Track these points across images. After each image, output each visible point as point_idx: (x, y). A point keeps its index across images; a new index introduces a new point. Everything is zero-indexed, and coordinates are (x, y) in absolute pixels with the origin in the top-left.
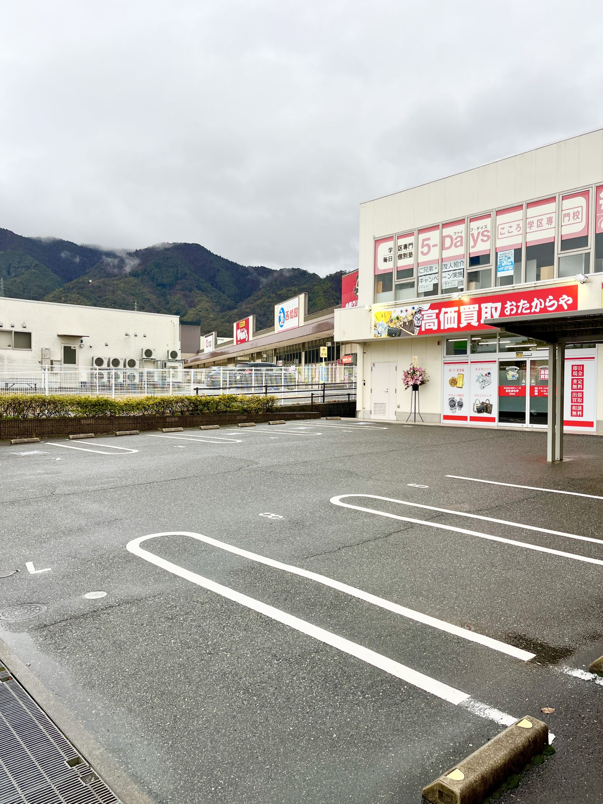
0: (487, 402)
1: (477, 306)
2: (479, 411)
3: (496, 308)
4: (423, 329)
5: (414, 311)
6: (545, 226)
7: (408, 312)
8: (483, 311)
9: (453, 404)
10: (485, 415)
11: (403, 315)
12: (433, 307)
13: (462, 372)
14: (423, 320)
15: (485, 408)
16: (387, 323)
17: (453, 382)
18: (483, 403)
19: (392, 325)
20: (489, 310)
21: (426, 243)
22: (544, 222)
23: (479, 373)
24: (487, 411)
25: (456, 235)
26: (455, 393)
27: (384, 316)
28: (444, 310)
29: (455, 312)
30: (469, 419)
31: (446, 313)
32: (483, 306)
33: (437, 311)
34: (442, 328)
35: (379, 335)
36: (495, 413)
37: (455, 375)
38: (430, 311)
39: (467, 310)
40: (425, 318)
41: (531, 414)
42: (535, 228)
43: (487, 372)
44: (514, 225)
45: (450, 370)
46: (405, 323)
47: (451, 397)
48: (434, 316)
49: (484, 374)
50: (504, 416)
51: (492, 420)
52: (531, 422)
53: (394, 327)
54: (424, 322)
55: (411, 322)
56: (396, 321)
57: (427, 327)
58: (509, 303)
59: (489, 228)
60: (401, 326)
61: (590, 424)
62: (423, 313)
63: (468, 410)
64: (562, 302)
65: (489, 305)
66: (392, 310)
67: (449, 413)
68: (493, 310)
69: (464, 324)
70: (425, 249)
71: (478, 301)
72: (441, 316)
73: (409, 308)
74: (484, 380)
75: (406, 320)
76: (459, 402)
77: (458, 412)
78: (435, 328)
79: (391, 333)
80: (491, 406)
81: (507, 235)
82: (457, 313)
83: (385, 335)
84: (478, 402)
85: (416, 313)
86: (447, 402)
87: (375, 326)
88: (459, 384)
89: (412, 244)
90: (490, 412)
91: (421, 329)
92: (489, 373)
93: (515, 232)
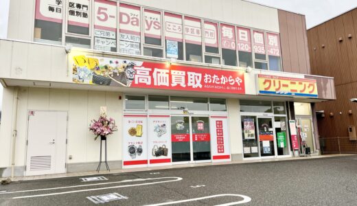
0: (164, 147)
1: (184, 73)
2: (157, 154)
3: (198, 77)
4: (136, 82)
5: (126, 65)
6: (196, 34)
7: (119, 64)
8: (189, 77)
9: (132, 150)
10: (162, 157)
11: (113, 65)
12: (145, 65)
13: (141, 124)
14: (136, 74)
15: (161, 152)
16: (92, 69)
17: (133, 132)
18: (160, 148)
19: (98, 73)
20: (193, 77)
21: (102, 11)
22: (195, 31)
23: (156, 124)
24: (163, 154)
25: (133, 16)
26: (134, 140)
27: (87, 61)
28: (156, 70)
29: (167, 73)
30: (149, 162)
31: (158, 72)
32: (189, 73)
33: (150, 69)
34: (155, 84)
35: (81, 80)
36: (170, 156)
37: (134, 126)
38: (143, 68)
39: (176, 73)
40: (138, 72)
41: (194, 154)
42: (189, 33)
43: (162, 124)
44: (177, 26)
45: (129, 122)
46: (115, 74)
47: (130, 144)
48: (148, 73)
49: (160, 125)
50: (176, 157)
51: (168, 161)
52: (195, 159)
53: (102, 75)
54: (136, 77)
55: (123, 74)
56: (104, 70)
57: (141, 81)
58: (206, 76)
59: (159, 21)
60: (110, 75)
61: (227, 157)
62: (135, 68)
63: (147, 155)
64: (237, 81)
65: (194, 74)
66: (99, 58)
67: (129, 159)
68: (196, 78)
69: (174, 84)
70: (102, 17)
71: (187, 69)
72: (154, 74)
73: (121, 61)
74: (160, 130)
75: (116, 71)
76: (138, 149)
77: (138, 158)
78: (149, 83)
79: (97, 80)
80: (167, 150)
81: (172, 30)
82: (168, 75)
83: (89, 81)
84: (156, 148)
85: (128, 66)
86: (127, 149)
87: (74, 70)
88: (139, 133)
89: (87, 6)
90: (166, 155)
91: (134, 82)
92: (164, 125)
93: (178, 31)
